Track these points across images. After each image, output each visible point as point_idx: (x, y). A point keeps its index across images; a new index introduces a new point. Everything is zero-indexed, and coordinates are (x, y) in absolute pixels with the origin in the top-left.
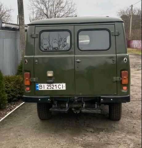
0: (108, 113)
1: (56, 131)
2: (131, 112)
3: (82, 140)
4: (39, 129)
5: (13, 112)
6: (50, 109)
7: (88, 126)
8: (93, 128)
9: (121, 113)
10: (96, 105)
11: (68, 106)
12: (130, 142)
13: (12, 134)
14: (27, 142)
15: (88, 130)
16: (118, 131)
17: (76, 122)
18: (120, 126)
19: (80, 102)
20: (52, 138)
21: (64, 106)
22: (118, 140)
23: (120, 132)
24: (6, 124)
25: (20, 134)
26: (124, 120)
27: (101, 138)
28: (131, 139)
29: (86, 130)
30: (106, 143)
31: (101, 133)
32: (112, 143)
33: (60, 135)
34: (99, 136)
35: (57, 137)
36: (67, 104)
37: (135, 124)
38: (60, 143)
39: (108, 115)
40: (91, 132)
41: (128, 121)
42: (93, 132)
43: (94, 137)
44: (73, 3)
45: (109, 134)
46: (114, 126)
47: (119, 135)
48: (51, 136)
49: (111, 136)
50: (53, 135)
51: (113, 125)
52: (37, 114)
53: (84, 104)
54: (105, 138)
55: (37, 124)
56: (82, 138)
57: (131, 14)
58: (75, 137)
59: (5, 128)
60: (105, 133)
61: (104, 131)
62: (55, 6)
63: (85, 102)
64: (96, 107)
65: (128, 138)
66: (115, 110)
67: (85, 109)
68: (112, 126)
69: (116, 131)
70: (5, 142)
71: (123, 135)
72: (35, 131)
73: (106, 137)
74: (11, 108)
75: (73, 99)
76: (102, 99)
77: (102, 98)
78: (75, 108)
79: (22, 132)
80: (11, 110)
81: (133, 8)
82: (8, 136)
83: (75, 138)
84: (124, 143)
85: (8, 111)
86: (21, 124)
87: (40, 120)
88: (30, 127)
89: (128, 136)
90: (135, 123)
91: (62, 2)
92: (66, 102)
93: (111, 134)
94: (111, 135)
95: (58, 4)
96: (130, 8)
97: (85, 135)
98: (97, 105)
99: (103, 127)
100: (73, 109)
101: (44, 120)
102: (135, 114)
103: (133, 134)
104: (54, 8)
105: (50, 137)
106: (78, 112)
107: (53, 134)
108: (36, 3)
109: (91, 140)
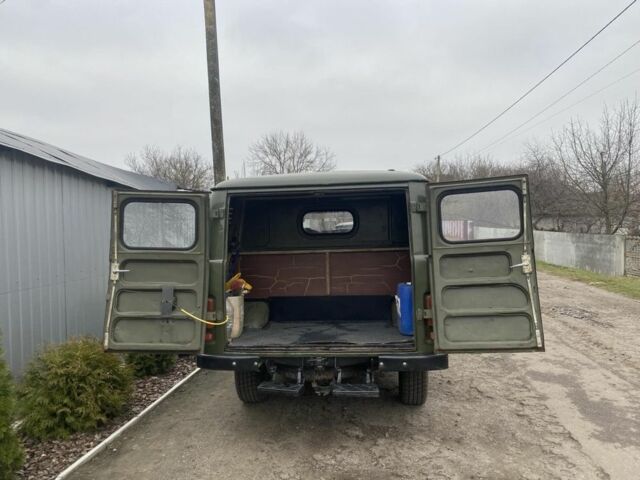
0: (398, 384)
1: (277, 435)
2: (449, 382)
3: (333, 462)
4: (236, 430)
5: (188, 381)
6: (259, 387)
7: (350, 422)
8: (362, 427)
9: (426, 386)
10: (368, 375)
11: (302, 377)
12: (450, 470)
13: (171, 443)
14: (203, 468)
15: (349, 432)
16: (420, 437)
17: (324, 409)
18: (425, 420)
19: (329, 368)
20: (263, 457)
21: (293, 377)
22: (421, 463)
23: (425, 440)
24: (165, 414)
25: (189, 444)
26: (434, 404)
27: (380, 457)
28: (452, 461)
29: (345, 433)
30: (393, 474)
31: (381, 441)
32: (407, 473)
33: (284, 446)
34: (376, 451)
35: (276, 454)
36: (299, 374)
37: (459, 415)
38: (281, 472)
39: (397, 391)
40: (357, 437)
41: (442, 407)
42: (363, 439)
43: (364, 454)
44: (329, 155)
45: (400, 443)
46: (410, 422)
47: (422, 449)
48: (263, 451)
49: (404, 452)
50: (267, 448)
51: (408, 417)
52: (234, 388)
53: (340, 375)
54: (389, 458)
55: (234, 414)
56: (334, 457)
57: (437, 173)
58: (318, 452)
59: (160, 424)
60: (389, 441)
61: (387, 435)
62: (296, 160)
63: (341, 367)
64: (368, 381)
65: (444, 457)
66: (411, 383)
67: (341, 387)
68: (406, 421)
69: (416, 437)
70: (151, 466)
71: (433, 449)
72: (227, 435)
73: (392, 453)
74: (185, 371)
75: (314, 362)
76: (381, 364)
77: (383, 360)
78: (317, 382)
79: (196, 437)
80: (184, 375)
81: (441, 161)
82: (162, 448)
83: (318, 456)
84: (435, 474)
85: (178, 378)
86: (198, 414)
87: (242, 402)
88: (216, 423)
89: (446, 453)
90: (458, 411)
91: (309, 153)
92: (298, 367)
93: (403, 445)
94: (406, 450)
95: (302, 155)
96: (436, 161)
97: (342, 447)
98: (371, 375)
99: (385, 425)
100: (314, 385)
101: (252, 403)
102: (457, 388)
103: (456, 444)
104: (295, 163)
105: (259, 453)
106: (326, 393)
107: (267, 443)
108: (261, 155)
109: (356, 462)
